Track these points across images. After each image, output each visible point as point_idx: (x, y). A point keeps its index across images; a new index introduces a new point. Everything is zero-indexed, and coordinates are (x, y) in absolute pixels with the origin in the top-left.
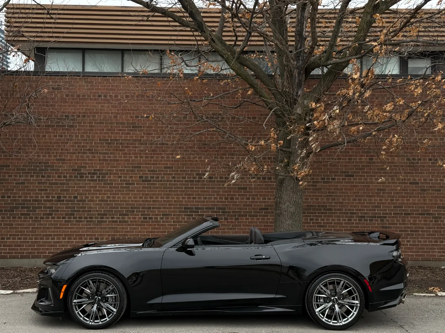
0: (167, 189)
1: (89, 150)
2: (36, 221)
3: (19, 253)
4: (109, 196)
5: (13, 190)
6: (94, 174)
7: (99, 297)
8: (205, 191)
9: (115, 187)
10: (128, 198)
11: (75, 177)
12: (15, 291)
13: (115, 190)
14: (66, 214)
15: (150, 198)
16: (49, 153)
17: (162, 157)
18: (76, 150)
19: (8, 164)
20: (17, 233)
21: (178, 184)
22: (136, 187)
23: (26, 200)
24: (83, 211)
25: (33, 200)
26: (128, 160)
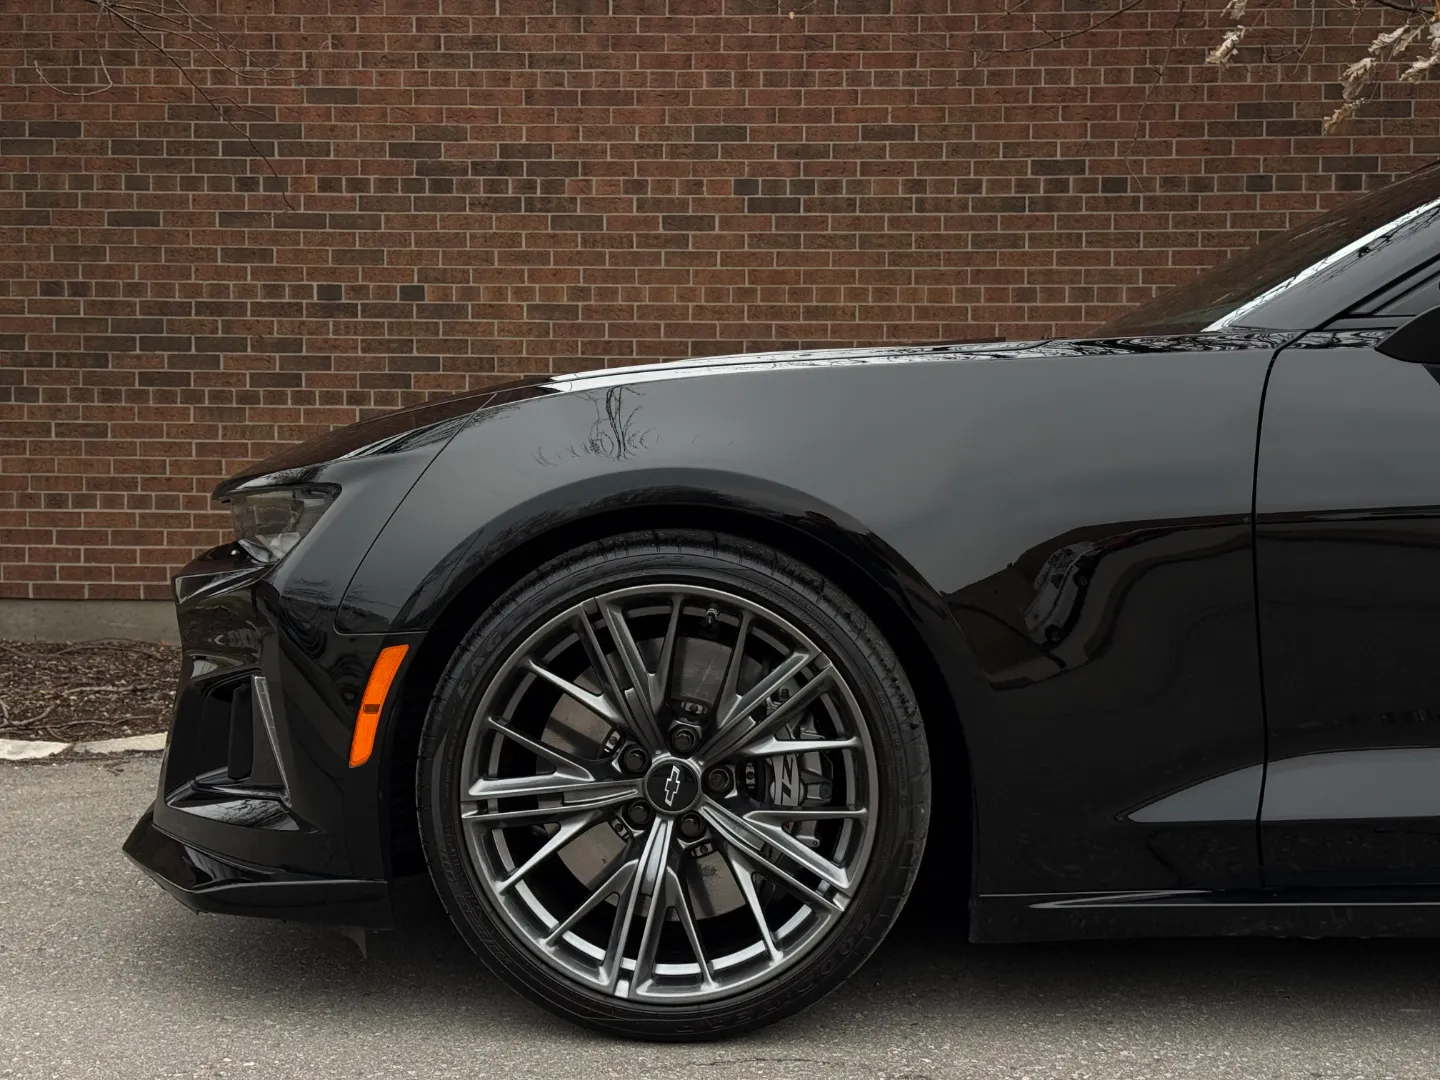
0: (881, 246)
1: (477, 42)
2: (221, 414)
3: (140, 574)
4: (581, 284)
5: (98, 253)
6: (502, 168)
7: (690, 762)
8: (1083, 258)
9: (611, 241)
10: (681, 298)
11: (409, 186)
12: (80, 748)
13: (612, 255)
14: (367, 381)
15: (795, 294)
16: (271, 60)
17: (855, 79)
18: (411, 44)
19: (70, 117)
20: (124, 471)
21: (938, 219)
22: (721, 237)
23: (163, 308)
24: (452, 365)
25: (202, 308)
26: (677, 94)
